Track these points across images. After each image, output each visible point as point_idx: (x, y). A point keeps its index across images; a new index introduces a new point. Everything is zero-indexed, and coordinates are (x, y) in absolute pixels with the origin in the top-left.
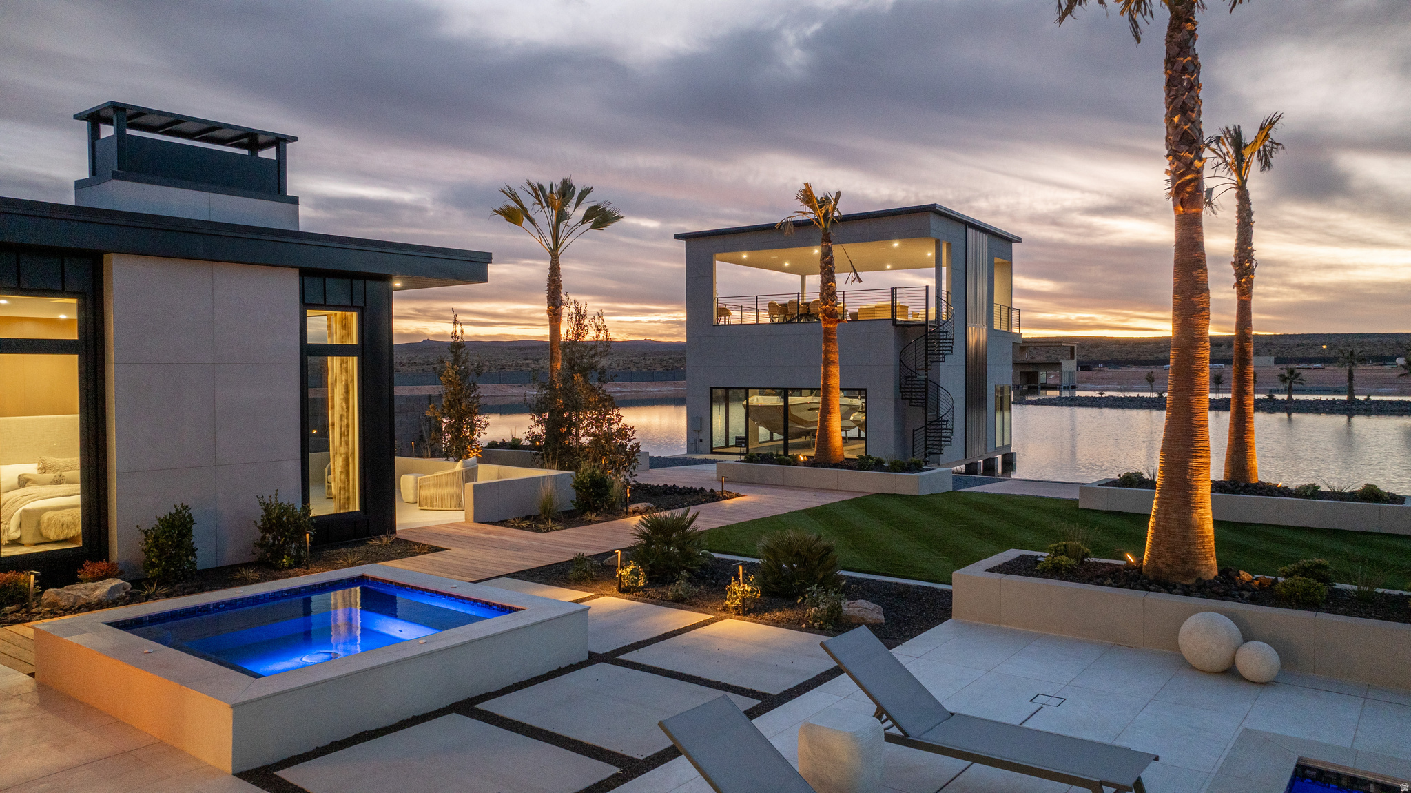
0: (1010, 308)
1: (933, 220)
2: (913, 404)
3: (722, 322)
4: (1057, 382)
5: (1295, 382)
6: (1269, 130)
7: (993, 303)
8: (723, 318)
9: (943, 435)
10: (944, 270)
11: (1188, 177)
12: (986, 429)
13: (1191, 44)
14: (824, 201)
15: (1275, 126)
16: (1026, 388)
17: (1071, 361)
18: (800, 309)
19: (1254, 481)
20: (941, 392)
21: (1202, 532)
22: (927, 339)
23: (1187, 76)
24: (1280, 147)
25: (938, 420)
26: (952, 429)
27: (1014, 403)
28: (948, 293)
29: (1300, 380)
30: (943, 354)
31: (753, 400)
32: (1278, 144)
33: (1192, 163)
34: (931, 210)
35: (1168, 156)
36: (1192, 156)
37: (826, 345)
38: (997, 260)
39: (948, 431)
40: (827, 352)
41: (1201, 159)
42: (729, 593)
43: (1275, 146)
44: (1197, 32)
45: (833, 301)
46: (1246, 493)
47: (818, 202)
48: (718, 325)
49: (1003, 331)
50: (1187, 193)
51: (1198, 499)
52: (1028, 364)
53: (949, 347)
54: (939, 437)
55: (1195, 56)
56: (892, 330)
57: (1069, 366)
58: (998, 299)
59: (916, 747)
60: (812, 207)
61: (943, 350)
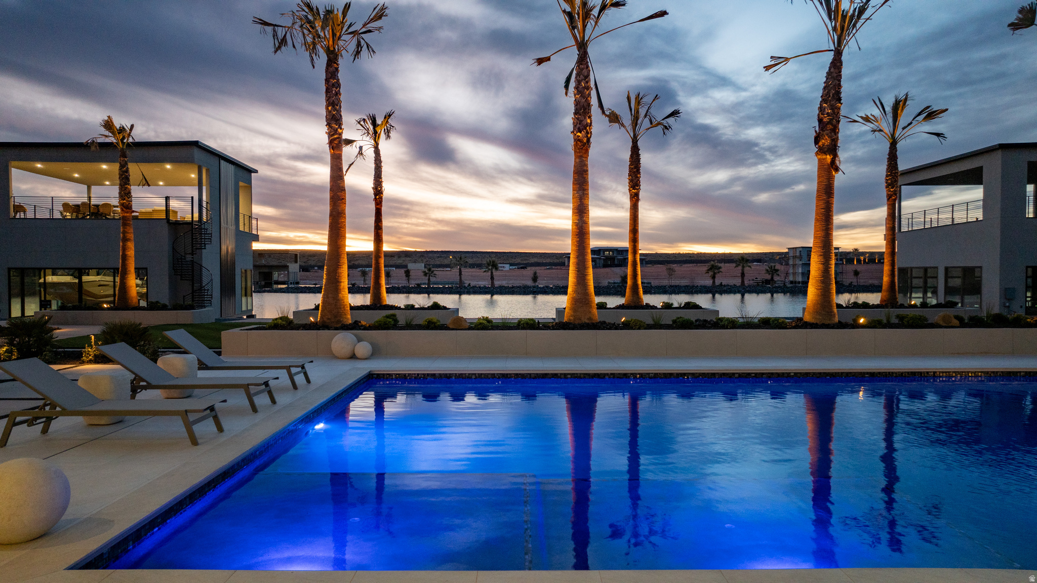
0: (250, 217)
1: (196, 151)
2: (183, 278)
3: (18, 216)
4: (286, 279)
5: (432, 276)
6: (388, 119)
7: (239, 213)
8: (18, 213)
9: (205, 299)
10: (204, 188)
11: (336, 136)
12: (235, 304)
13: (336, 74)
14: (122, 130)
15: (391, 117)
16: (263, 283)
17: (296, 264)
18: (91, 209)
19: (384, 303)
20: (203, 271)
21: (344, 303)
22: (192, 234)
23: (334, 89)
24: (394, 128)
25: (201, 288)
26: (212, 295)
27: (254, 292)
28: (207, 203)
29: (434, 274)
30: (204, 244)
31: (49, 279)
32: (393, 127)
33: (337, 130)
34: (196, 144)
35: (326, 125)
36: (337, 127)
37: (124, 228)
38: (241, 184)
39: (209, 296)
40: (124, 233)
41: (341, 129)
42: (84, 354)
43: (392, 127)
44: (339, 69)
45: (129, 198)
46: (380, 309)
47: (117, 130)
48: (14, 218)
49: (246, 232)
50: (335, 144)
51: (342, 287)
52: (265, 266)
53: (209, 239)
54: (202, 300)
55: (338, 80)
56: (166, 225)
57: (294, 267)
58: (242, 210)
59: (213, 370)
60: (113, 133)
61: (204, 241)
